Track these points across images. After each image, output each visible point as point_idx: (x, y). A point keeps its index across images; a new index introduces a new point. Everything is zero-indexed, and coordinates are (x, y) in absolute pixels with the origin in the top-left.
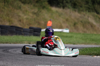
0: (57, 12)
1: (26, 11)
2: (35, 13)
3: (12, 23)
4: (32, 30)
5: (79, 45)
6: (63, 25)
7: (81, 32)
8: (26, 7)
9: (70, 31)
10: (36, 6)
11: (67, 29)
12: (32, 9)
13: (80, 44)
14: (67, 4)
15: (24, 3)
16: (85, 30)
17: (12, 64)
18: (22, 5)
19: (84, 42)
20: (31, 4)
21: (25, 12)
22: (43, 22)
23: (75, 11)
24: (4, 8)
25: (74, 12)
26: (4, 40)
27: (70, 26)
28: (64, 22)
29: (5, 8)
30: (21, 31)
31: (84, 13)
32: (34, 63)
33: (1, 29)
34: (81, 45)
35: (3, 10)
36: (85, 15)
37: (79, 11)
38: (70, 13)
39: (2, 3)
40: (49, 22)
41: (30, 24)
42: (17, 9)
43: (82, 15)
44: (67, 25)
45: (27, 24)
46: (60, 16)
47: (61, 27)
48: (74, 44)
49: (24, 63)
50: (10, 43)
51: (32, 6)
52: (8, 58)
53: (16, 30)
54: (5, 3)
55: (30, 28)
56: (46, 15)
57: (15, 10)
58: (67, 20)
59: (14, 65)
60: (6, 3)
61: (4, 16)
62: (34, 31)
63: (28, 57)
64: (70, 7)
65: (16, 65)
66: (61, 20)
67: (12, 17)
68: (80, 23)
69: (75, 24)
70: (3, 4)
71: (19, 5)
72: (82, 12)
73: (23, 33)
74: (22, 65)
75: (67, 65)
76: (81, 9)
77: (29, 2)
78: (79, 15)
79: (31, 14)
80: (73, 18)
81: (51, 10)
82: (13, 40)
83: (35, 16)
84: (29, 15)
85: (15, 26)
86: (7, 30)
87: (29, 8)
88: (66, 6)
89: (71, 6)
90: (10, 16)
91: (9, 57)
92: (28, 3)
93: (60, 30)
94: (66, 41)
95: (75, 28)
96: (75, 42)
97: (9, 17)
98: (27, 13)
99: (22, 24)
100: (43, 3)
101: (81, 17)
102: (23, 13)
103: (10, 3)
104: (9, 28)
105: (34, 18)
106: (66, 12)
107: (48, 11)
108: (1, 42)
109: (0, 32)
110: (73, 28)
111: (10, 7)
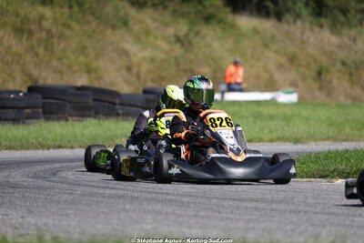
0: (256, 31)
1: (147, 33)
2: (178, 39)
7: (342, 99)
8: (145, 18)
10: (183, 15)
12: (167, 25)
16: (357, 91)
17: (22, 217)
18: (133, 12)
19: (331, 134)
20: (165, 7)
21: (142, 37)
23: (321, 26)
24: (69, 27)
25: (317, 29)
27: (304, 79)
28: (280, 67)
29: (74, 24)
30: (115, 104)
31: (353, 32)
32: (105, 210)
33: (44, 98)
35: (68, 32)
36: (354, 40)
37: (334, 28)
38: (303, 33)
39: (62, 7)
41: (162, 79)
42: (114, 27)
43: (346, 40)
45: (153, 80)
46: (266, 46)
49: (69, 212)
50: (72, 148)
51: (167, 16)
53: (95, 100)
54: (71, 7)
55: (145, 92)
56: (216, 44)
57: (109, 32)
58: (292, 60)
59: (27, 219)
60: (76, 8)
61: (70, 55)
64: (305, 12)
65: (32, 220)
66: (272, 58)
68: (339, 66)
69: (320, 73)
70: (66, 10)
71: (122, 13)
72: (346, 31)
73: (120, 111)
74: (56, 217)
75: (216, 214)
76: (342, 18)
78: (334, 39)
79: (165, 46)
80: (312, 51)
81: (233, 26)
82: (82, 135)
83: (178, 50)
84: (156, 47)
86: (64, 100)
87: (155, 20)
88: (288, 11)
90: (92, 55)
92: (154, 6)
94: (270, 132)
95: (321, 88)
97: (86, 55)
98: (151, 38)
99: (133, 79)
100: (207, 4)
101: (340, 47)
102: (138, 40)
103: (90, 8)
104: (71, 94)
105: (176, 58)
106: (288, 32)
107: (224, 29)
108: (39, 144)
109: (41, 110)
110: (315, 85)
111: (89, 23)
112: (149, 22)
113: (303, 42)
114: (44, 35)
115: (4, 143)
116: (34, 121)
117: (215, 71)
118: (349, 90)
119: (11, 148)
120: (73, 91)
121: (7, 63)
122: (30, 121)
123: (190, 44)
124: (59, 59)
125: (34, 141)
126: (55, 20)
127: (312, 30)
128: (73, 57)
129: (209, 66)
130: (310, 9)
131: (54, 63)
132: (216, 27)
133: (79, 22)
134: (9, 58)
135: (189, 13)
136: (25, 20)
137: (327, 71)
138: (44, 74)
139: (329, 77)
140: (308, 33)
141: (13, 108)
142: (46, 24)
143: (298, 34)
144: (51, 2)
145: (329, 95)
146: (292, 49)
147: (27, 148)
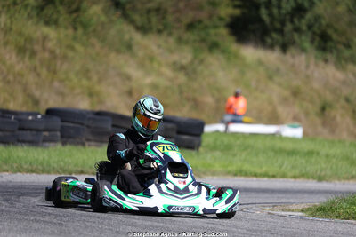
0: (260, 63)
1: (152, 59)
2: (182, 68)
3: (101, 102)
4: (170, 126)
5: (337, 182)
6: (281, 110)
7: (345, 135)
8: (149, 44)
9: (305, 134)
10: (187, 43)
11: (296, 124)
12: (171, 52)
13: (343, 181)
14: (296, 36)
15: (144, 29)
18: (137, 37)
19: (354, 173)
20: (170, 34)
21: (147, 62)
22: (209, 100)
23: (326, 61)
24: (72, 48)
25: (322, 64)
26: (70, 161)
27: (307, 114)
28: (285, 100)
33: (62, 121)
34: (347, 182)
35: (70, 54)
37: (340, 63)
38: (307, 67)
39: (66, 28)
40: (232, 99)
42: (118, 52)
43: (351, 76)
44: (297, 109)
46: (270, 78)
47: (274, 119)
48: (320, 179)
51: (172, 40)
52: (87, 227)
53: (113, 126)
54: (75, 29)
55: (164, 120)
56: (220, 74)
57: (113, 55)
58: (296, 93)
60: (80, 31)
61: (72, 76)
62: (179, 133)
63: (156, 224)
64: (307, 45)
66: (276, 91)
67: (100, 81)
68: (343, 102)
69: (323, 109)
70: (70, 32)
71: (127, 37)
72: (350, 67)
76: (347, 53)
77: (161, 27)
78: (339, 75)
79: (168, 72)
80: (316, 85)
81: (236, 56)
83: (182, 78)
84: (160, 74)
85: (113, 110)
86: (82, 124)
87: (159, 46)
88: (293, 43)
89: (312, 42)
90: (95, 78)
91: (88, 224)
92: (160, 32)
93: (271, 129)
95: (324, 124)
96: (323, 173)
97: (89, 79)
98: (155, 65)
101: (344, 83)
102: (141, 65)
103: (95, 31)
104: (89, 119)
105: (179, 86)
106: (293, 66)
107: (229, 59)
108: (61, 168)
109: (58, 134)
110: (318, 121)
111: (93, 45)
112: (154, 48)
113: (307, 77)
114: (47, 55)
115: (25, 167)
116: (51, 144)
117: (218, 101)
118: (352, 127)
119: (32, 171)
120: (91, 116)
121: (9, 82)
122: (47, 144)
123: (194, 71)
124: (61, 81)
125: (55, 165)
126: (59, 41)
127: (317, 65)
128: (75, 80)
129: (213, 96)
130: (316, 43)
131: (56, 84)
132: (221, 57)
133: (83, 45)
134: (11, 78)
135: (195, 41)
136: (29, 40)
137: (330, 106)
138: (46, 95)
139: (333, 113)
140: (312, 67)
141: (31, 130)
142: (50, 45)
143: (303, 68)
144: (56, 23)
145: (333, 131)
146: (296, 83)
147: (49, 173)
